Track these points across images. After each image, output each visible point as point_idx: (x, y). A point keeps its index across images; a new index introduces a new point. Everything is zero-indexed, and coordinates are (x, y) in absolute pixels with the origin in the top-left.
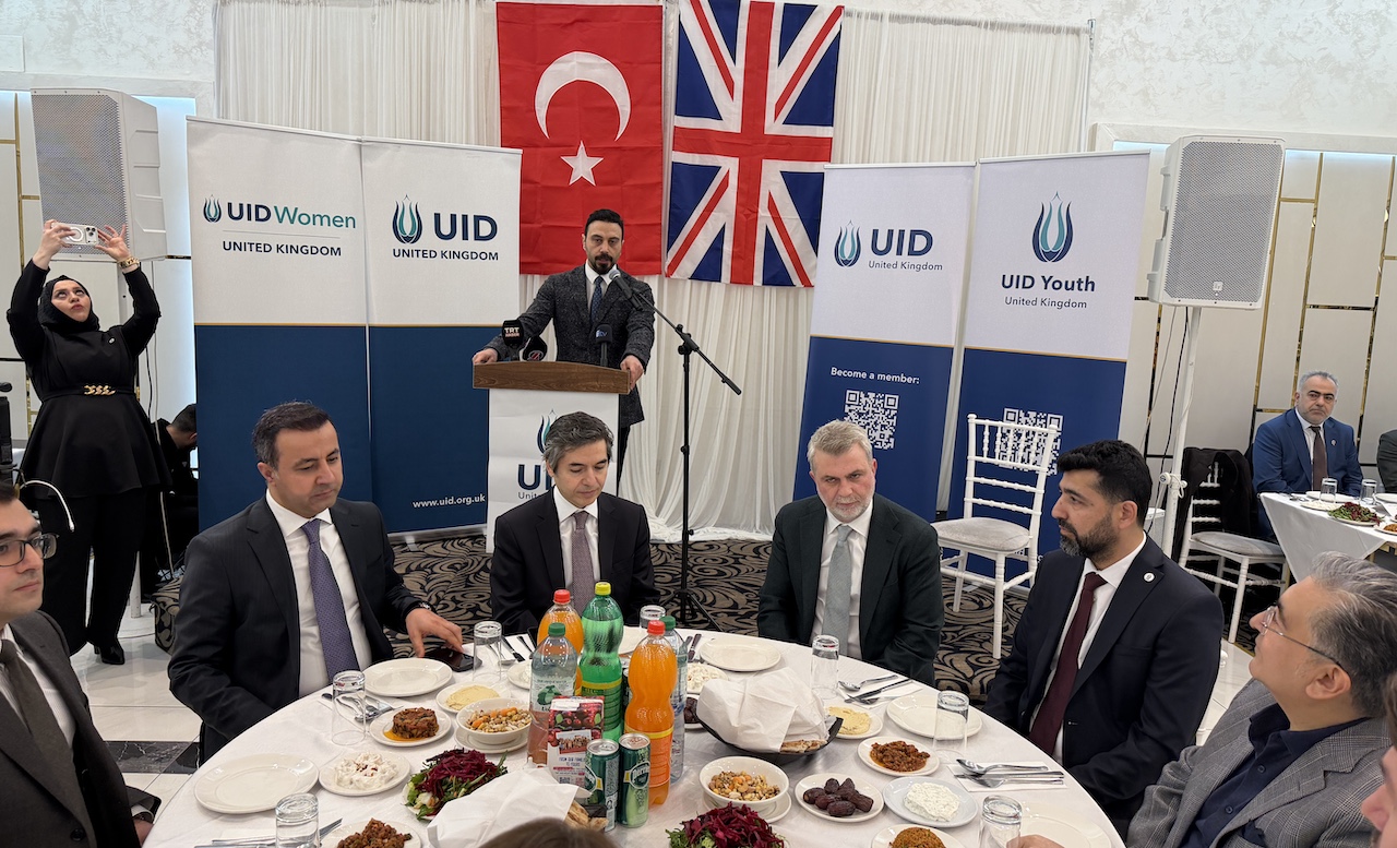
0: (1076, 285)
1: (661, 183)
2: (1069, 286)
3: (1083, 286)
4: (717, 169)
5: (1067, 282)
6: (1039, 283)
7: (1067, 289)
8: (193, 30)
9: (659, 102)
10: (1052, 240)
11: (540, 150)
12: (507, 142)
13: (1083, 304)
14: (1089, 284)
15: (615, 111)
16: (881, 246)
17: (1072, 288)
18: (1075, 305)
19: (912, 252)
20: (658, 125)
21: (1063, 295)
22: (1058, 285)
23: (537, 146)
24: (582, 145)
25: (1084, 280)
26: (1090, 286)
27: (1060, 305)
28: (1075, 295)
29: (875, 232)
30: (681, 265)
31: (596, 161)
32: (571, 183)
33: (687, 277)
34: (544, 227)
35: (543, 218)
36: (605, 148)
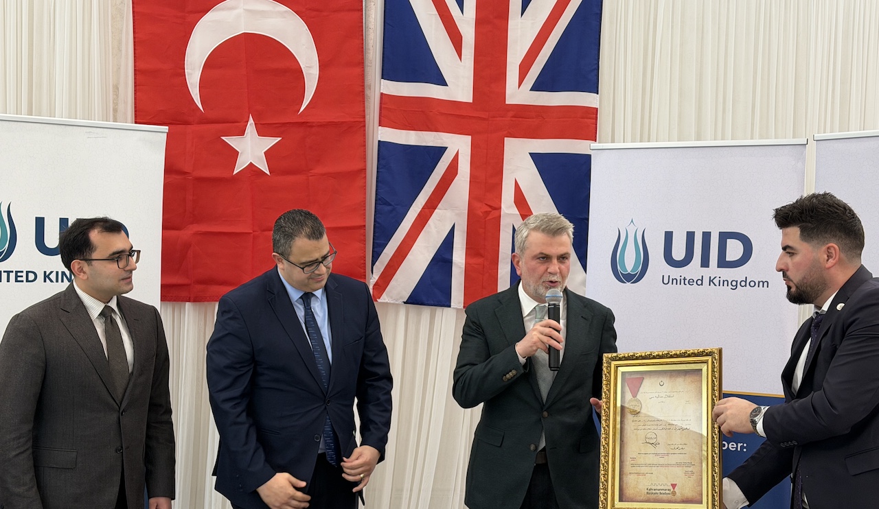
1: (363, 170)
4: (442, 150)
9: (360, 63)
11: (190, 128)
12: (143, 115)
15: (297, 74)
16: (679, 253)
19: (723, 263)
20: (358, 92)
23: (187, 123)
24: (251, 121)
29: (669, 236)
30: (393, 283)
31: (271, 142)
32: (235, 172)
33: (400, 301)
34: (196, 234)
35: (196, 219)
36: (284, 124)
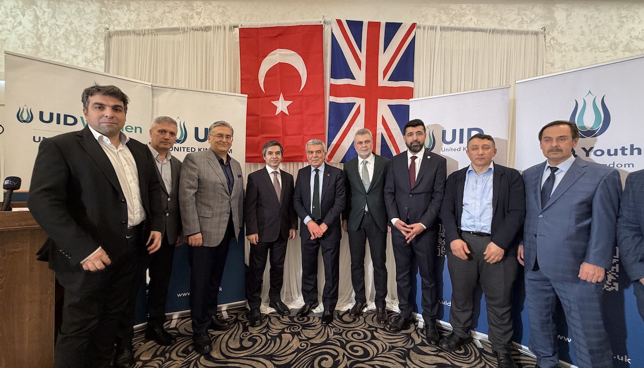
1: (324, 112)
2: (612, 153)
4: (354, 104)
5: (609, 150)
6: (580, 153)
7: (609, 155)
8: (95, 51)
9: (322, 72)
11: (260, 99)
13: (630, 165)
15: (299, 77)
16: (448, 139)
17: (616, 154)
18: (620, 166)
20: (322, 83)
22: (599, 153)
23: (260, 97)
24: (281, 95)
25: (628, 147)
26: (636, 151)
29: (444, 132)
30: (335, 155)
31: (289, 103)
32: (276, 114)
33: (338, 162)
34: (262, 138)
35: (262, 133)
36: (293, 96)
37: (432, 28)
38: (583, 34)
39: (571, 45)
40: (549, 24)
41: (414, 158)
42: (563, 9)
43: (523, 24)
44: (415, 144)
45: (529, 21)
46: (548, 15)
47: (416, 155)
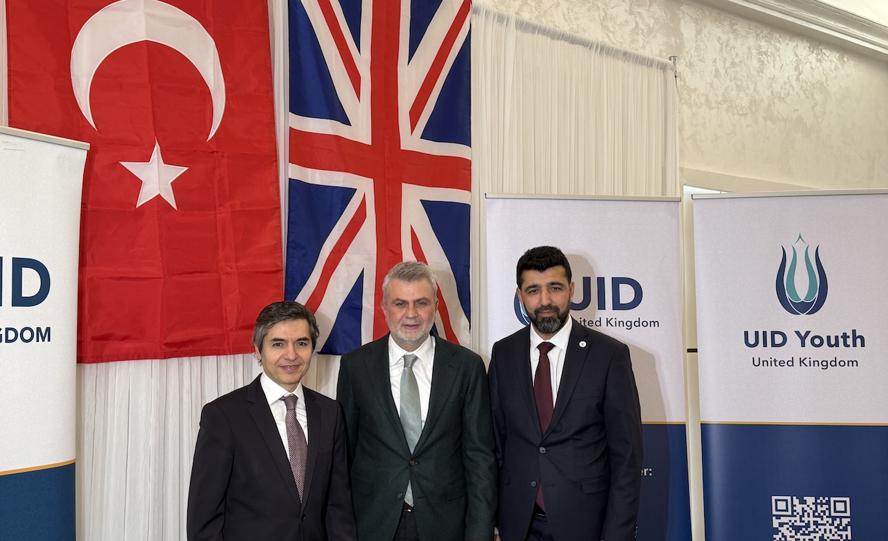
0: (841, 341)
2: (833, 342)
3: (850, 341)
4: (350, 192)
5: (829, 338)
6: (793, 340)
7: (830, 345)
10: (802, 288)
13: (854, 363)
14: (858, 339)
17: (837, 345)
18: (843, 364)
19: (617, 305)
21: (826, 353)
22: (818, 342)
25: (850, 334)
26: (859, 341)
27: (825, 365)
28: (841, 353)
31: (178, 171)
32: (139, 205)
36: (188, 152)
37: (501, 19)
38: (717, 75)
39: (703, 95)
40: (674, 44)
41: (546, 348)
42: (692, 18)
43: (638, 34)
44: (546, 314)
45: (645, 31)
46: (672, 25)
47: (552, 341)
